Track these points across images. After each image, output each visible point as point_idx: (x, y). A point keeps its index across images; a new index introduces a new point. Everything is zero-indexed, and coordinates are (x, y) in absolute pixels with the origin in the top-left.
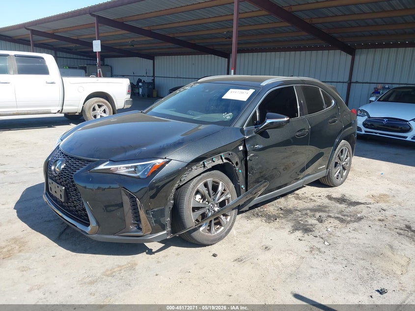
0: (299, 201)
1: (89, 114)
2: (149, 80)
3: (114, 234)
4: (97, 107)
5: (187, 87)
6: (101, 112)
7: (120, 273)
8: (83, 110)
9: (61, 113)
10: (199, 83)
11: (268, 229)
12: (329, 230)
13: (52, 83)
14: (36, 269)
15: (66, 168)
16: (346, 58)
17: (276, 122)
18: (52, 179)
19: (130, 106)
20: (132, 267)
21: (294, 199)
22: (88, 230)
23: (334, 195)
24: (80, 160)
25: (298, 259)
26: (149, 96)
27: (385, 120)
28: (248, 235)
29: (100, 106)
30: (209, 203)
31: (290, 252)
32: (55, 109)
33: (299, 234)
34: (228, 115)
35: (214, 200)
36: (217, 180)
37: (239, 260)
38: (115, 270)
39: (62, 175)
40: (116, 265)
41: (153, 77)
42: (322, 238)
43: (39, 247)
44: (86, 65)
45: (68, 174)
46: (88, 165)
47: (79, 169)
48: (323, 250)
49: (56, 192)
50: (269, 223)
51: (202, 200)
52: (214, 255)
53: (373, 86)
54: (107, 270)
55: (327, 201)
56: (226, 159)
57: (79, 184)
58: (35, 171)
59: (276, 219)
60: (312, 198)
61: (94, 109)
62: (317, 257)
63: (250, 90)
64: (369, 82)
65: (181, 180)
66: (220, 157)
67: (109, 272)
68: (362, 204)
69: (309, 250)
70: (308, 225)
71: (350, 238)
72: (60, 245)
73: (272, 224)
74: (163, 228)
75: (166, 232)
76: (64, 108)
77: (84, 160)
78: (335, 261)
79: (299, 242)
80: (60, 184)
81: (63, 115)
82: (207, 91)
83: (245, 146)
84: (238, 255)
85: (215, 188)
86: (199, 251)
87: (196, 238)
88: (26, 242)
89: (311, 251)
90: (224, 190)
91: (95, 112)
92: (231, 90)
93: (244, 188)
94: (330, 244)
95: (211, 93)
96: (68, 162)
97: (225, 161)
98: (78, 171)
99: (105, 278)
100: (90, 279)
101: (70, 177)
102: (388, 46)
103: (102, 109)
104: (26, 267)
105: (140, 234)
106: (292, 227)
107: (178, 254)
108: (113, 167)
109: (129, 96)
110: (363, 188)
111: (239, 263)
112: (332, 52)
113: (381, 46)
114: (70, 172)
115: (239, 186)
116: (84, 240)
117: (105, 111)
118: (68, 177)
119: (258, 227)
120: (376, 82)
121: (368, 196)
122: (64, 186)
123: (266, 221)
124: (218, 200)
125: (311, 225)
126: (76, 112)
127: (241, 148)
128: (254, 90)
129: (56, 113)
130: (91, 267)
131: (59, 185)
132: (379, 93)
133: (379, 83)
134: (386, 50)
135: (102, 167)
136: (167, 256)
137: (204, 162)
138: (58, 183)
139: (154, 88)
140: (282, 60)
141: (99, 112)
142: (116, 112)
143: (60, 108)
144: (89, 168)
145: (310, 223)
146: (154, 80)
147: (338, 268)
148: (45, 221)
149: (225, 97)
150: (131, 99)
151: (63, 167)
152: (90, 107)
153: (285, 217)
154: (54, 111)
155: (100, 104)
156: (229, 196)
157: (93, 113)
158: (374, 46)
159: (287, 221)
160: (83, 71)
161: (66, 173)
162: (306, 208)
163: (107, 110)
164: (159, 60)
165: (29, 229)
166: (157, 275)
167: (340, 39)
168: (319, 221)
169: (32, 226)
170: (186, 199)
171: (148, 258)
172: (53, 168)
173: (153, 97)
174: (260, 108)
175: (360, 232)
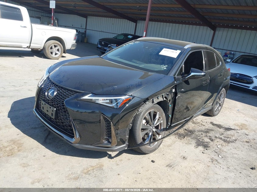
0: (195, 125)
1: (48, 51)
2: (83, 31)
3: (91, 145)
4: (53, 47)
5: (130, 43)
6: (56, 50)
7: (93, 172)
8: (44, 48)
9: (29, 48)
10: (139, 41)
11: (181, 143)
12: (219, 146)
13: (25, 27)
14: (34, 165)
15: (58, 95)
16: (210, 32)
17: (197, 75)
18: (45, 102)
19: (75, 48)
20: (100, 167)
21: (191, 123)
22: (73, 141)
23: (215, 122)
24: (69, 90)
25: (206, 167)
26: (81, 41)
27: (238, 75)
28: (170, 148)
29: (55, 46)
30: (150, 126)
31: (199, 161)
32: (25, 45)
33: (201, 148)
34: (165, 66)
35: (153, 124)
36: (156, 111)
37: (169, 166)
38: (90, 169)
39: (54, 100)
40: (90, 166)
41: (85, 29)
42: (216, 152)
43: (32, 148)
44: (40, 16)
45: (60, 100)
46: (75, 95)
47: (68, 97)
48: (219, 161)
49: (47, 111)
50: (181, 139)
51: (146, 124)
52: (153, 161)
53: (225, 51)
54: (84, 169)
55: (211, 126)
56: (165, 97)
57: (69, 108)
58: (17, 89)
59: (185, 137)
60: (202, 123)
61: (51, 48)
62: (217, 166)
63: (178, 50)
64: (222, 49)
65: (138, 111)
66: (162, 96)
67: (86, 171)
68: (233, 129)
69: (210, 161)
70: (205, 142)
71: (233, 154)
72: (47, 148)
73: (183, 140)
74: (124, 143)
75: (125, 145)
76: (31, 45)
77: (72, 91)
78: (229, 170)
79: (203, 154)
80: (53, 106)
81: (30, 50)
82: (147, 47)
83: (176, 90)
84: (168, 162)
85: (155, 116)
86: (142, 158)
87: (142, 149)
88: (22, 144)
89: (212, 162)
90: (160, 118)
91: (52, 50)
92: (164, 49)
93: (171, 117)
94: (222, 157)
95: (150, 49)
96: (59, 91)
97: (165, 99)
98: (68, 99)
99: (84, 175)
100: (74, 175)
101: (62, 102)
102: (236, 27)
103: (57, 48)
104: (26, 164)
105: (110, 146)
106: (196, 143)
107: (129, 159)
108: (94, 98)
109: (75, 41)
110: (230, 118)
111: (170, 168)
112: (202, 27)
113: (232, 27)
114: (61, 98)
115: (169, 115)
116: (63, 145)
117: (58, 50)
118: (60, 102)
119: (175, 142)
120: (226, 49)
121: (235, 124)
122: (55, 108)
123: (178, 138)
124: (156, 124)
125: (207, 142)
126: (39, 49)
127: (174, 90)
128: (180, 51)
129: (25, 48)
130: (72, 166)
131: (51, 107)
132: (227, 56)
133: (224, 50)
134: (239, 30)
135: (86, 97)
136: (122, 160)
137: (153, 99)
138: (50, 105)
139: (85, 37)
140: (170, 28)
141: (55, 50)
142: (66, 51)
143: (28, 45)
144: (77, 97)
145: (205, 141)
146: (85, 31)
147: (232, 175)
148: (32, 128)
149: (161, 53)
150: (76, 44)
151: (55, 94)
152: (49, 47)
153: (190, 136)
154: (24, 46)
155: (56, 45)
156: (162, 122)
157: (50, 50)
158: (228, 27)
159: (192, 139)
160: (39, 20)
161: (58, 98)
162: (201, 130)
163: (60, 50)
164: (90, 19)
165: (22, 134)
166: (119, 175)
167: (209, 20)
168: (211, 140)
169: (24, 132)
170: (138, 123)
171: (110, 161)
172: (46, 94)
173: (84, 42)
174: (185, 63)
175: (238, 149)
